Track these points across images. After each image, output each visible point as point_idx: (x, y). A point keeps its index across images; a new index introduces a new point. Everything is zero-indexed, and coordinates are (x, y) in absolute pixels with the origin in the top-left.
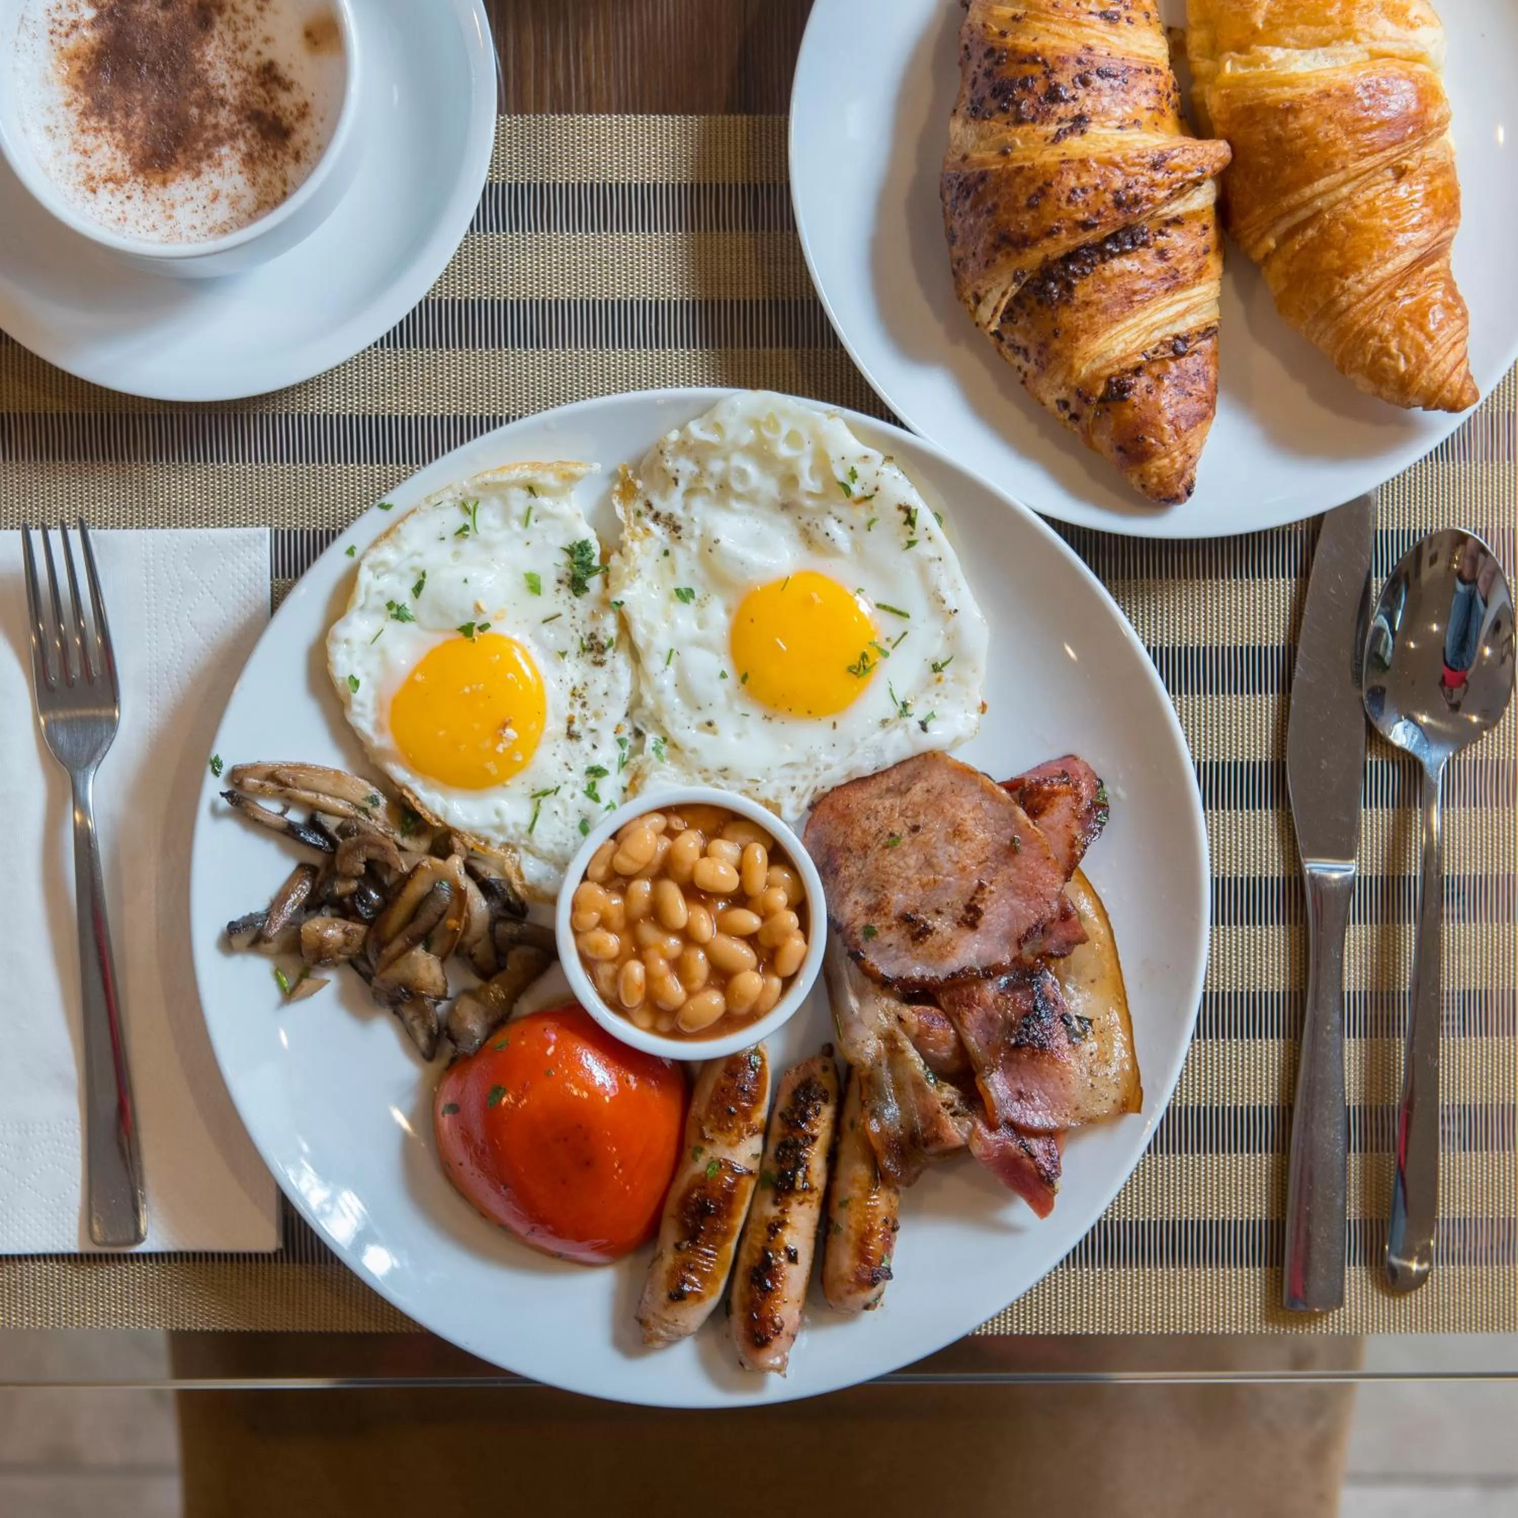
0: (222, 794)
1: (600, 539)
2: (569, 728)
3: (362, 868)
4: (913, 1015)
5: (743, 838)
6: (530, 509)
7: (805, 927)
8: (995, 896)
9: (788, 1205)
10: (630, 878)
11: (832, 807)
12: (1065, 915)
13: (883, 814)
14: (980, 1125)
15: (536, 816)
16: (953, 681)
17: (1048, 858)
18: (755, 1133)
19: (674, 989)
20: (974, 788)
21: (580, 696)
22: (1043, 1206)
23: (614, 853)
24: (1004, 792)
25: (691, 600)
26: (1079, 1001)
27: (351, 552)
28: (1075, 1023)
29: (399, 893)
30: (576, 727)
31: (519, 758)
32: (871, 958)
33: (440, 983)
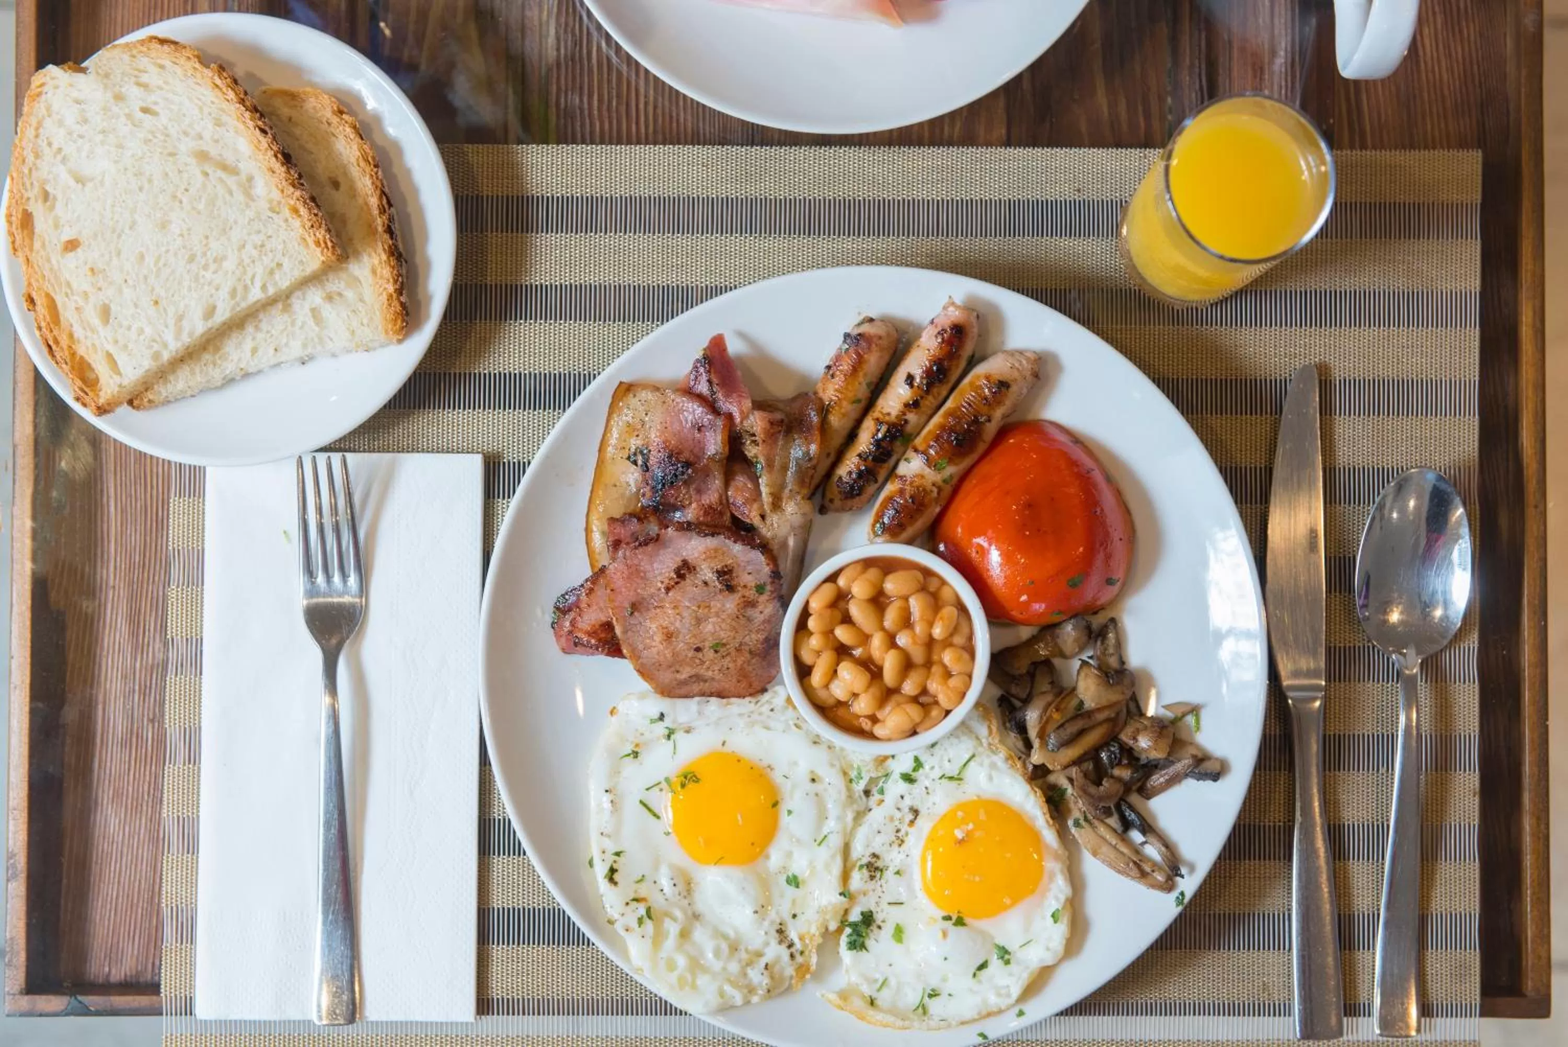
0: (1182, 877)
1: (838, 944)
2: (915, 818)
3: (1105, 782)
4: (752, 516)
5: (822, 694)
6: (879, 990)
7: (805, 614)
8: (659, 578)
9: (897, 417)
10: (915, 700)
11: (751, 686)
12: (616, 544)
13: (716, 668)
14: (738, 419)
15: (965, 765)
16: (627, 740)
17: (612, 590)
18: (901, 477)
19: (916, 605)
20: (644, 661)
21: (898, 838)
22: (718, 344)
23: (922, 722)
24: (625, 651)
25: (790, 875)
26: (630, 475)
27: (1021, 1013)
28: (640, 462)
29: (1085, 754)
30: (911, 817)
31: (960, 814)
32: (767, 570)
33: (1082, 674)
